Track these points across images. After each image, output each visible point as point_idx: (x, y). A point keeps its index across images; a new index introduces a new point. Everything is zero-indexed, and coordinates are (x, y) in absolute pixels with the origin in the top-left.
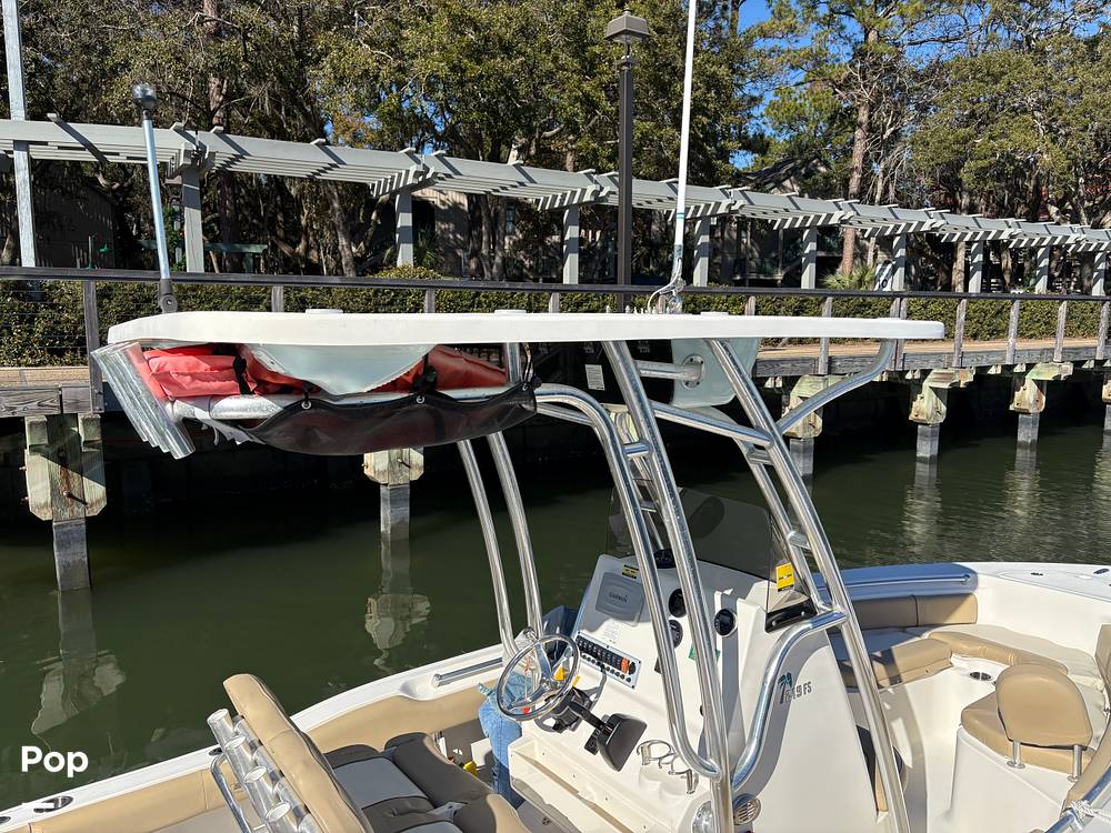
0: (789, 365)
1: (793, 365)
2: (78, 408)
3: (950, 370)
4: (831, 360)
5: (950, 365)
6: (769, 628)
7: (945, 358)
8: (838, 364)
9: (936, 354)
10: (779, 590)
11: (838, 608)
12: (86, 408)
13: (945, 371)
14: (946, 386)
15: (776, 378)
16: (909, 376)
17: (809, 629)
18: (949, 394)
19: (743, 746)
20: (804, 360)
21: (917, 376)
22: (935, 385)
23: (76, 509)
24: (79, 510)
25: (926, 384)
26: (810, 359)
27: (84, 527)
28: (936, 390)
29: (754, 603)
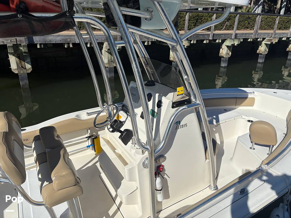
0: (224, 36)
1: (225, 36)
2: (21, 42)
3: (271, 38)
4: (236, 35)
5: (271, 37)
6: (173, 107)
7: (270, 35)
8: (238, 35)
9: (268, 33)
10: (178, 95)
11: (198, 102)
12: (23, 42)
13: (270, 38)
14: (269, 43)
15: (219, 39)
16: (259, 40)
17: (186, 108)
18: (270, 45)
19: (160, 143)
20: (228, 34)
21: (261, 40)
22: (266, 43)
23: (24, 71)
24: (25, 71)
25: (263, 42)
26: (230, 34)
27: (27, 75)
28: (266, 44)
29: (168, 99)
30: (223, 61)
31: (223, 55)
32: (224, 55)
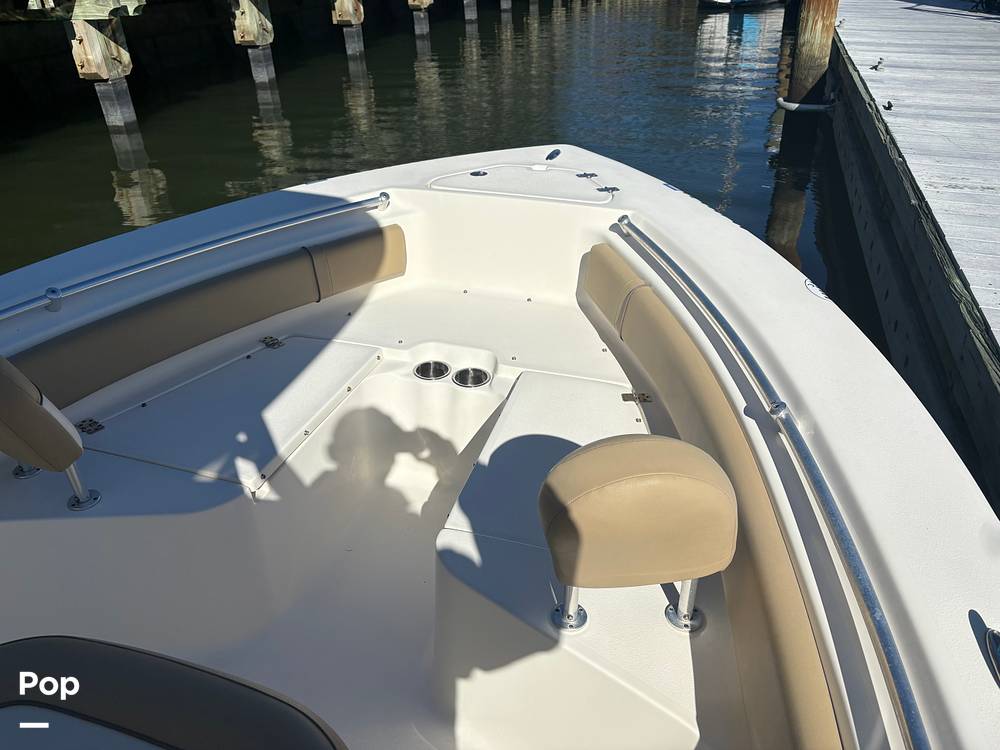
30: (108, 98)
31: (94, 70)
32: (98, 67)
